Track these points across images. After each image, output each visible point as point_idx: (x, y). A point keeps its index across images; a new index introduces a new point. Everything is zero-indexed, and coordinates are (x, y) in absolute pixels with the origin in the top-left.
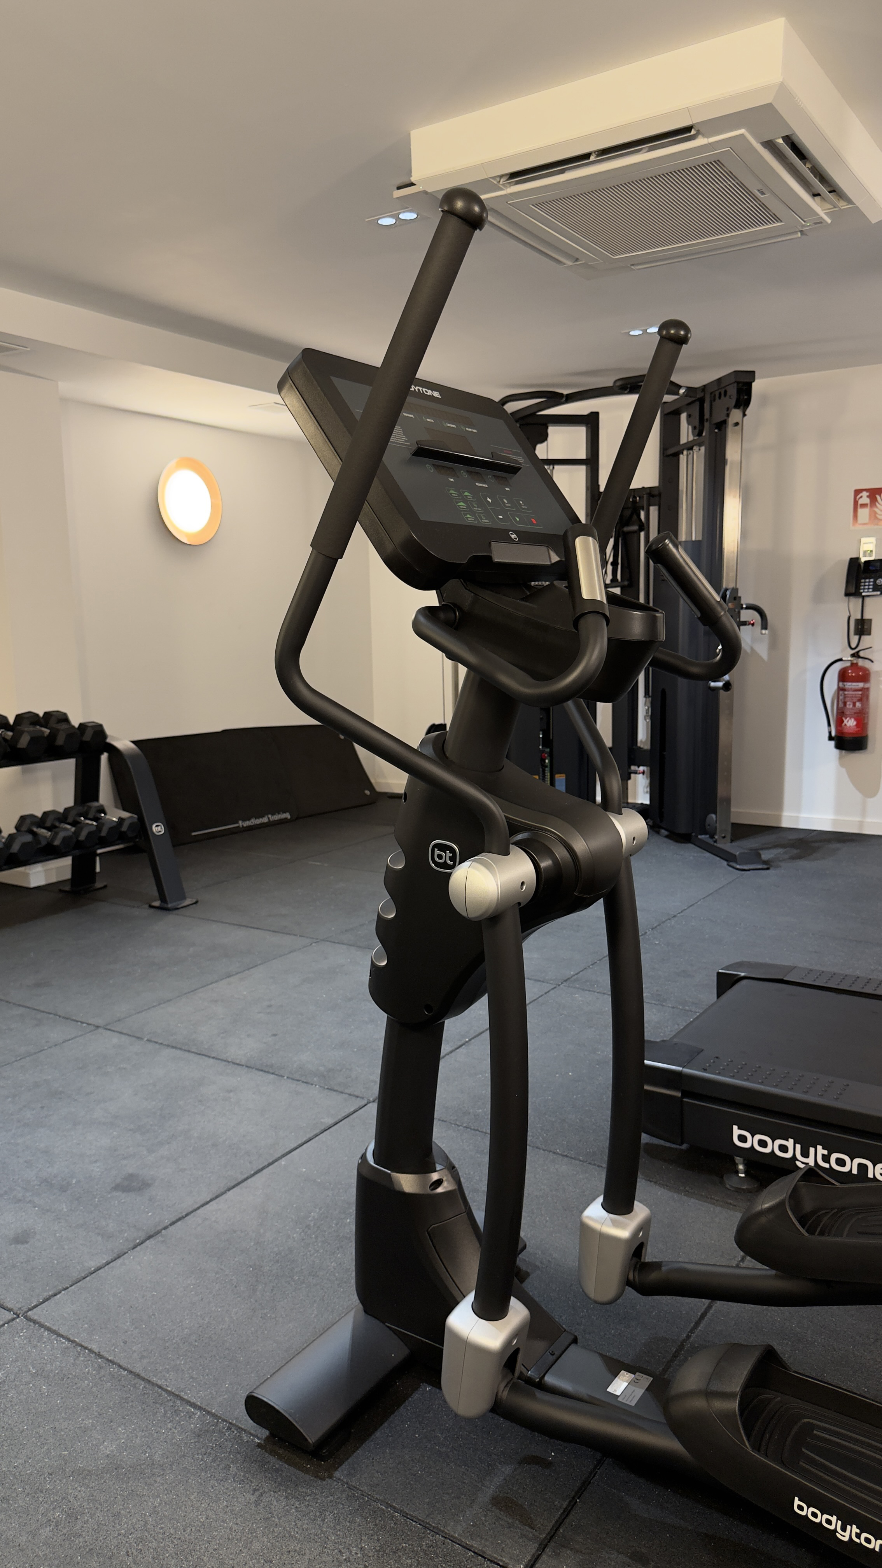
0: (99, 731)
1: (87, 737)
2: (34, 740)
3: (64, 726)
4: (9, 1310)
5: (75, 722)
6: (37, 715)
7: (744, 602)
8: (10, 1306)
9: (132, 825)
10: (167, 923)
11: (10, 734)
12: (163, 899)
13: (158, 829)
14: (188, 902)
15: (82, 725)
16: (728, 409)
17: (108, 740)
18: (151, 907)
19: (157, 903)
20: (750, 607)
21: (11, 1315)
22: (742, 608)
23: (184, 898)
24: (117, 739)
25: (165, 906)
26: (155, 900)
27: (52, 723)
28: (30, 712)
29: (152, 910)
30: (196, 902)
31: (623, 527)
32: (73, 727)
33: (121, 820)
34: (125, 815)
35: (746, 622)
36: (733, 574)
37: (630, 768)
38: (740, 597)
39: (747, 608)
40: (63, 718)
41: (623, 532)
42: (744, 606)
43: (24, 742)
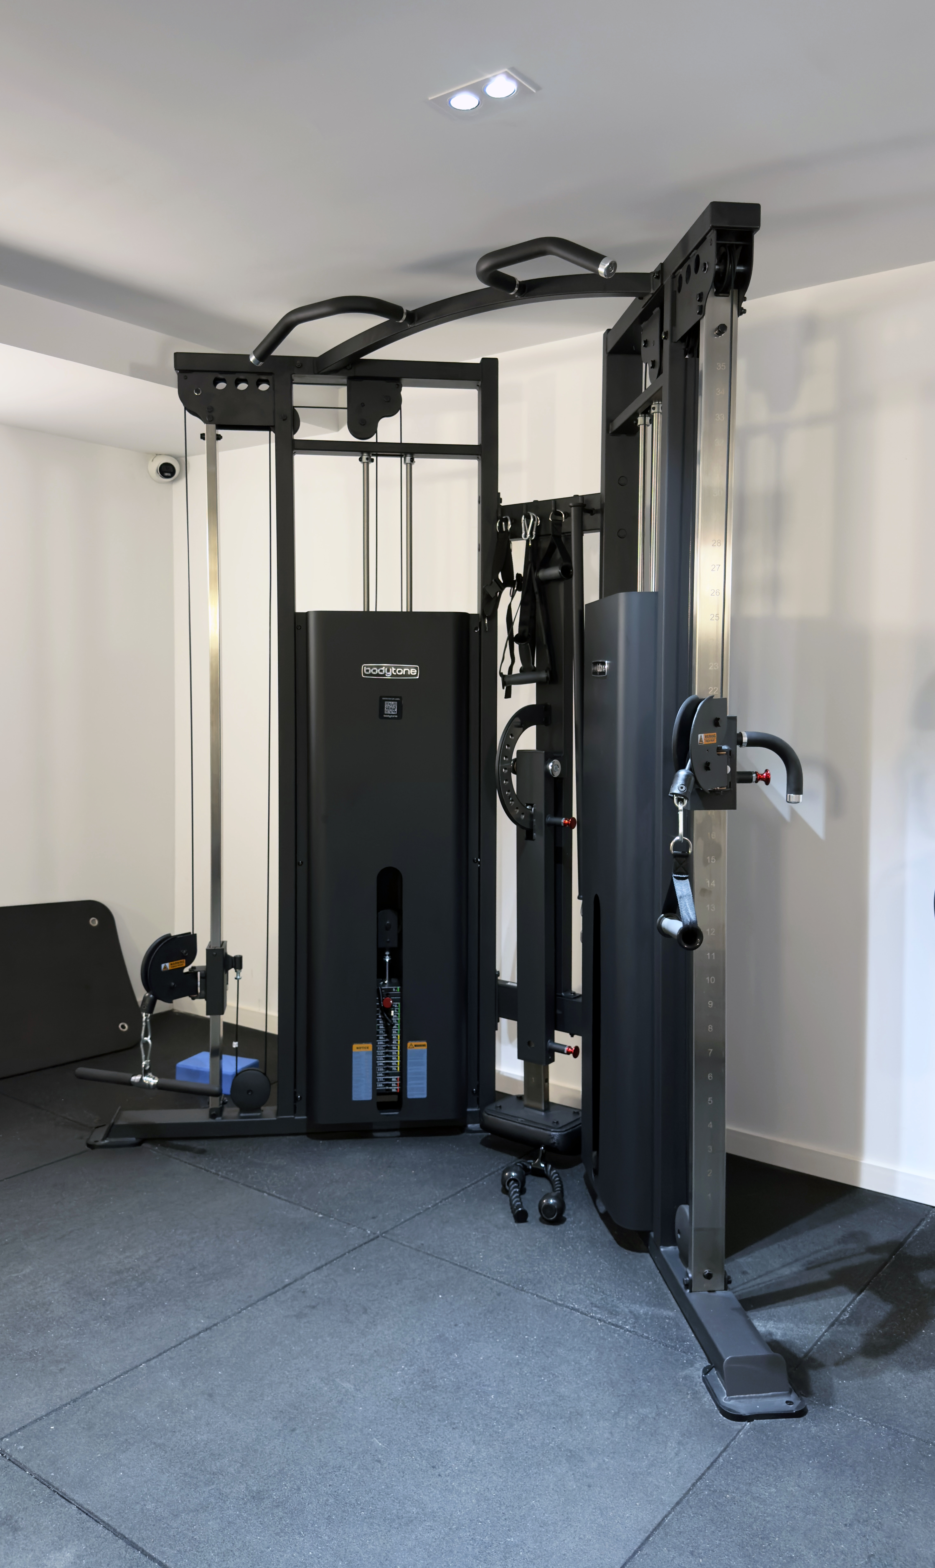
7: (746, 729)
16: (701, 297)
20: (758, 741)
22: (740, 743)
31: (538, 571)
35: (750, 773)
36: (715, 666)
37: (552, 1037)
38: (734, 719)
39: (753, 743)
41: (538, 579)
42: (745, 739)
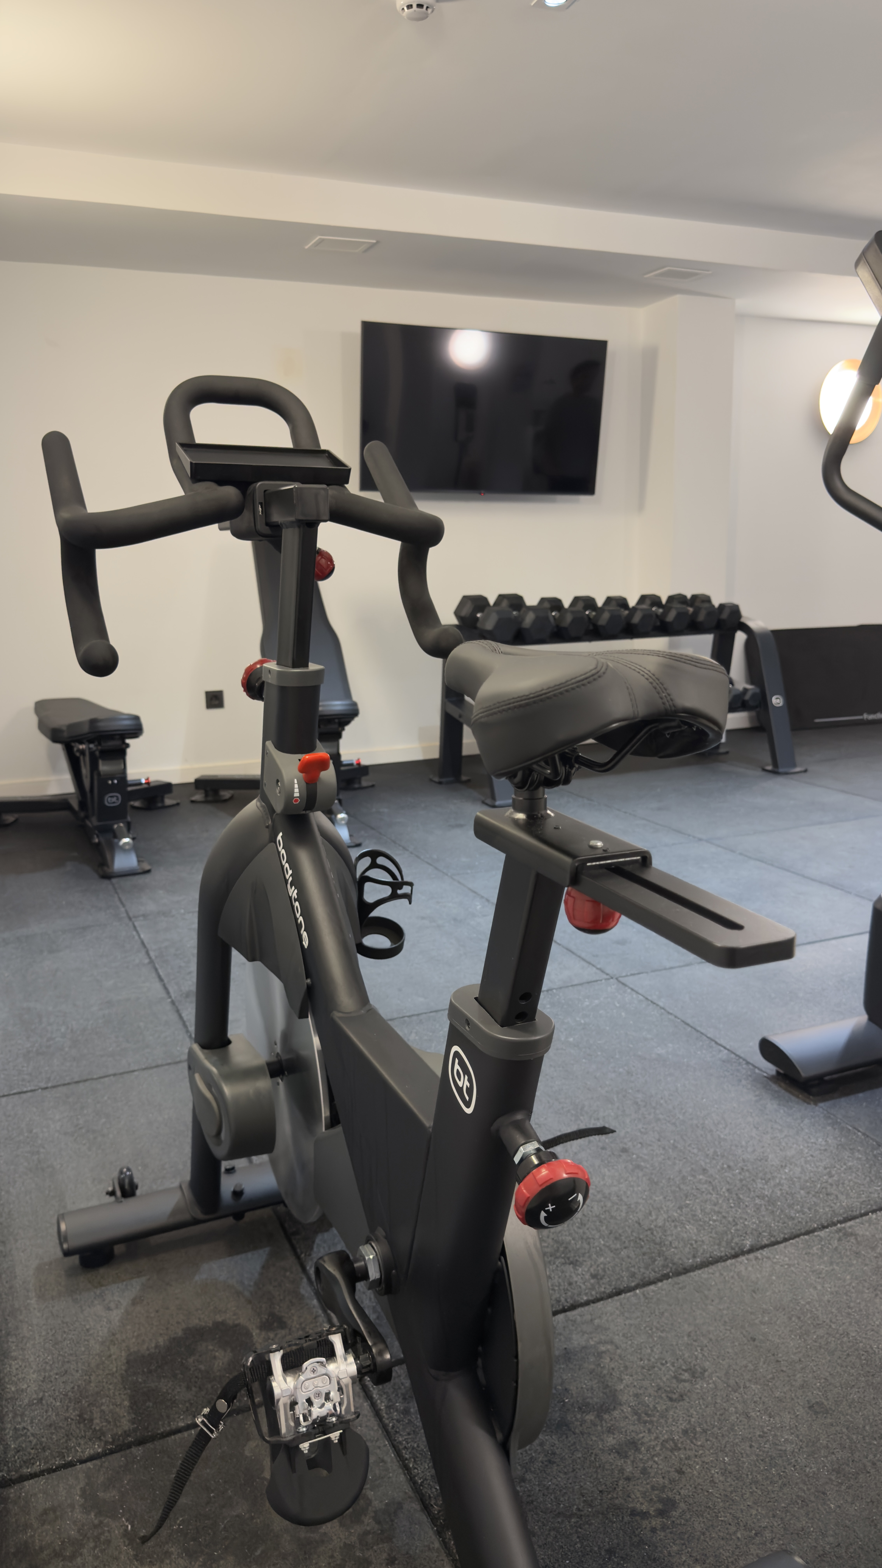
0: (735, 611)
1: (725, 616)
2: (680, 615)
3: (706, 605)
4: (607, 974)
5: (716, 603)
6: (685, 597)
8: (608, 972)
9: (754, 695)
10: (776, 784)
11: (661, 610)
12: (775, 763)
13: (777, 701)
14: (798, 769)
15: (722, 606)
17: (743, 620)
18: (764, 770)
19: (770, 768)
21: (608, 977)
23: (794, 766)
24: (749, 619)
25: (776, 770)
26: (768, 765)
27: (697, 604)
28: (680, 595)
29: (764, 773)
30: (806, 771)
32: (713, 606)
33: (746, 690)
34: (749, 687)
40: (707, 600)
43: (671, 617)
